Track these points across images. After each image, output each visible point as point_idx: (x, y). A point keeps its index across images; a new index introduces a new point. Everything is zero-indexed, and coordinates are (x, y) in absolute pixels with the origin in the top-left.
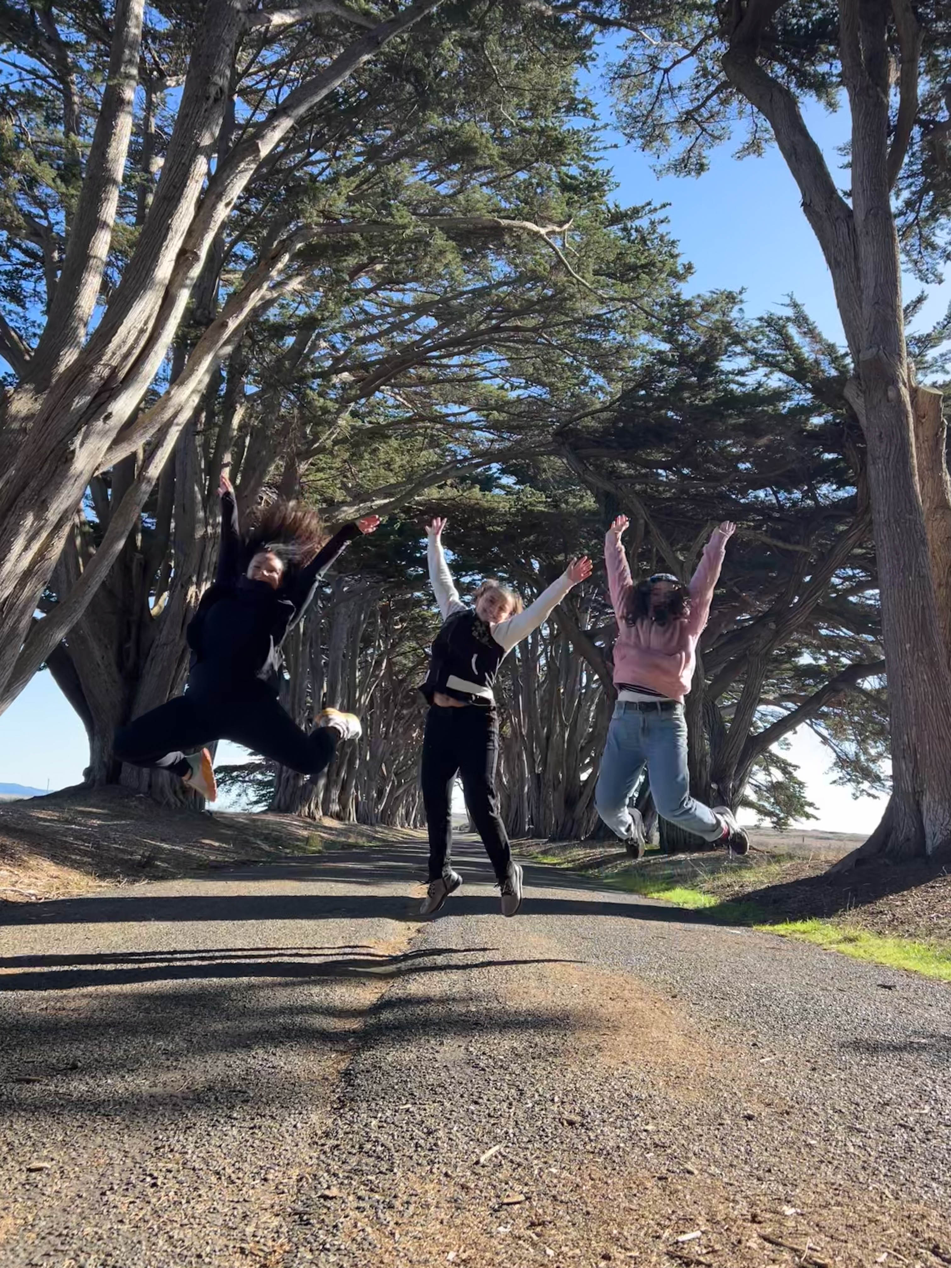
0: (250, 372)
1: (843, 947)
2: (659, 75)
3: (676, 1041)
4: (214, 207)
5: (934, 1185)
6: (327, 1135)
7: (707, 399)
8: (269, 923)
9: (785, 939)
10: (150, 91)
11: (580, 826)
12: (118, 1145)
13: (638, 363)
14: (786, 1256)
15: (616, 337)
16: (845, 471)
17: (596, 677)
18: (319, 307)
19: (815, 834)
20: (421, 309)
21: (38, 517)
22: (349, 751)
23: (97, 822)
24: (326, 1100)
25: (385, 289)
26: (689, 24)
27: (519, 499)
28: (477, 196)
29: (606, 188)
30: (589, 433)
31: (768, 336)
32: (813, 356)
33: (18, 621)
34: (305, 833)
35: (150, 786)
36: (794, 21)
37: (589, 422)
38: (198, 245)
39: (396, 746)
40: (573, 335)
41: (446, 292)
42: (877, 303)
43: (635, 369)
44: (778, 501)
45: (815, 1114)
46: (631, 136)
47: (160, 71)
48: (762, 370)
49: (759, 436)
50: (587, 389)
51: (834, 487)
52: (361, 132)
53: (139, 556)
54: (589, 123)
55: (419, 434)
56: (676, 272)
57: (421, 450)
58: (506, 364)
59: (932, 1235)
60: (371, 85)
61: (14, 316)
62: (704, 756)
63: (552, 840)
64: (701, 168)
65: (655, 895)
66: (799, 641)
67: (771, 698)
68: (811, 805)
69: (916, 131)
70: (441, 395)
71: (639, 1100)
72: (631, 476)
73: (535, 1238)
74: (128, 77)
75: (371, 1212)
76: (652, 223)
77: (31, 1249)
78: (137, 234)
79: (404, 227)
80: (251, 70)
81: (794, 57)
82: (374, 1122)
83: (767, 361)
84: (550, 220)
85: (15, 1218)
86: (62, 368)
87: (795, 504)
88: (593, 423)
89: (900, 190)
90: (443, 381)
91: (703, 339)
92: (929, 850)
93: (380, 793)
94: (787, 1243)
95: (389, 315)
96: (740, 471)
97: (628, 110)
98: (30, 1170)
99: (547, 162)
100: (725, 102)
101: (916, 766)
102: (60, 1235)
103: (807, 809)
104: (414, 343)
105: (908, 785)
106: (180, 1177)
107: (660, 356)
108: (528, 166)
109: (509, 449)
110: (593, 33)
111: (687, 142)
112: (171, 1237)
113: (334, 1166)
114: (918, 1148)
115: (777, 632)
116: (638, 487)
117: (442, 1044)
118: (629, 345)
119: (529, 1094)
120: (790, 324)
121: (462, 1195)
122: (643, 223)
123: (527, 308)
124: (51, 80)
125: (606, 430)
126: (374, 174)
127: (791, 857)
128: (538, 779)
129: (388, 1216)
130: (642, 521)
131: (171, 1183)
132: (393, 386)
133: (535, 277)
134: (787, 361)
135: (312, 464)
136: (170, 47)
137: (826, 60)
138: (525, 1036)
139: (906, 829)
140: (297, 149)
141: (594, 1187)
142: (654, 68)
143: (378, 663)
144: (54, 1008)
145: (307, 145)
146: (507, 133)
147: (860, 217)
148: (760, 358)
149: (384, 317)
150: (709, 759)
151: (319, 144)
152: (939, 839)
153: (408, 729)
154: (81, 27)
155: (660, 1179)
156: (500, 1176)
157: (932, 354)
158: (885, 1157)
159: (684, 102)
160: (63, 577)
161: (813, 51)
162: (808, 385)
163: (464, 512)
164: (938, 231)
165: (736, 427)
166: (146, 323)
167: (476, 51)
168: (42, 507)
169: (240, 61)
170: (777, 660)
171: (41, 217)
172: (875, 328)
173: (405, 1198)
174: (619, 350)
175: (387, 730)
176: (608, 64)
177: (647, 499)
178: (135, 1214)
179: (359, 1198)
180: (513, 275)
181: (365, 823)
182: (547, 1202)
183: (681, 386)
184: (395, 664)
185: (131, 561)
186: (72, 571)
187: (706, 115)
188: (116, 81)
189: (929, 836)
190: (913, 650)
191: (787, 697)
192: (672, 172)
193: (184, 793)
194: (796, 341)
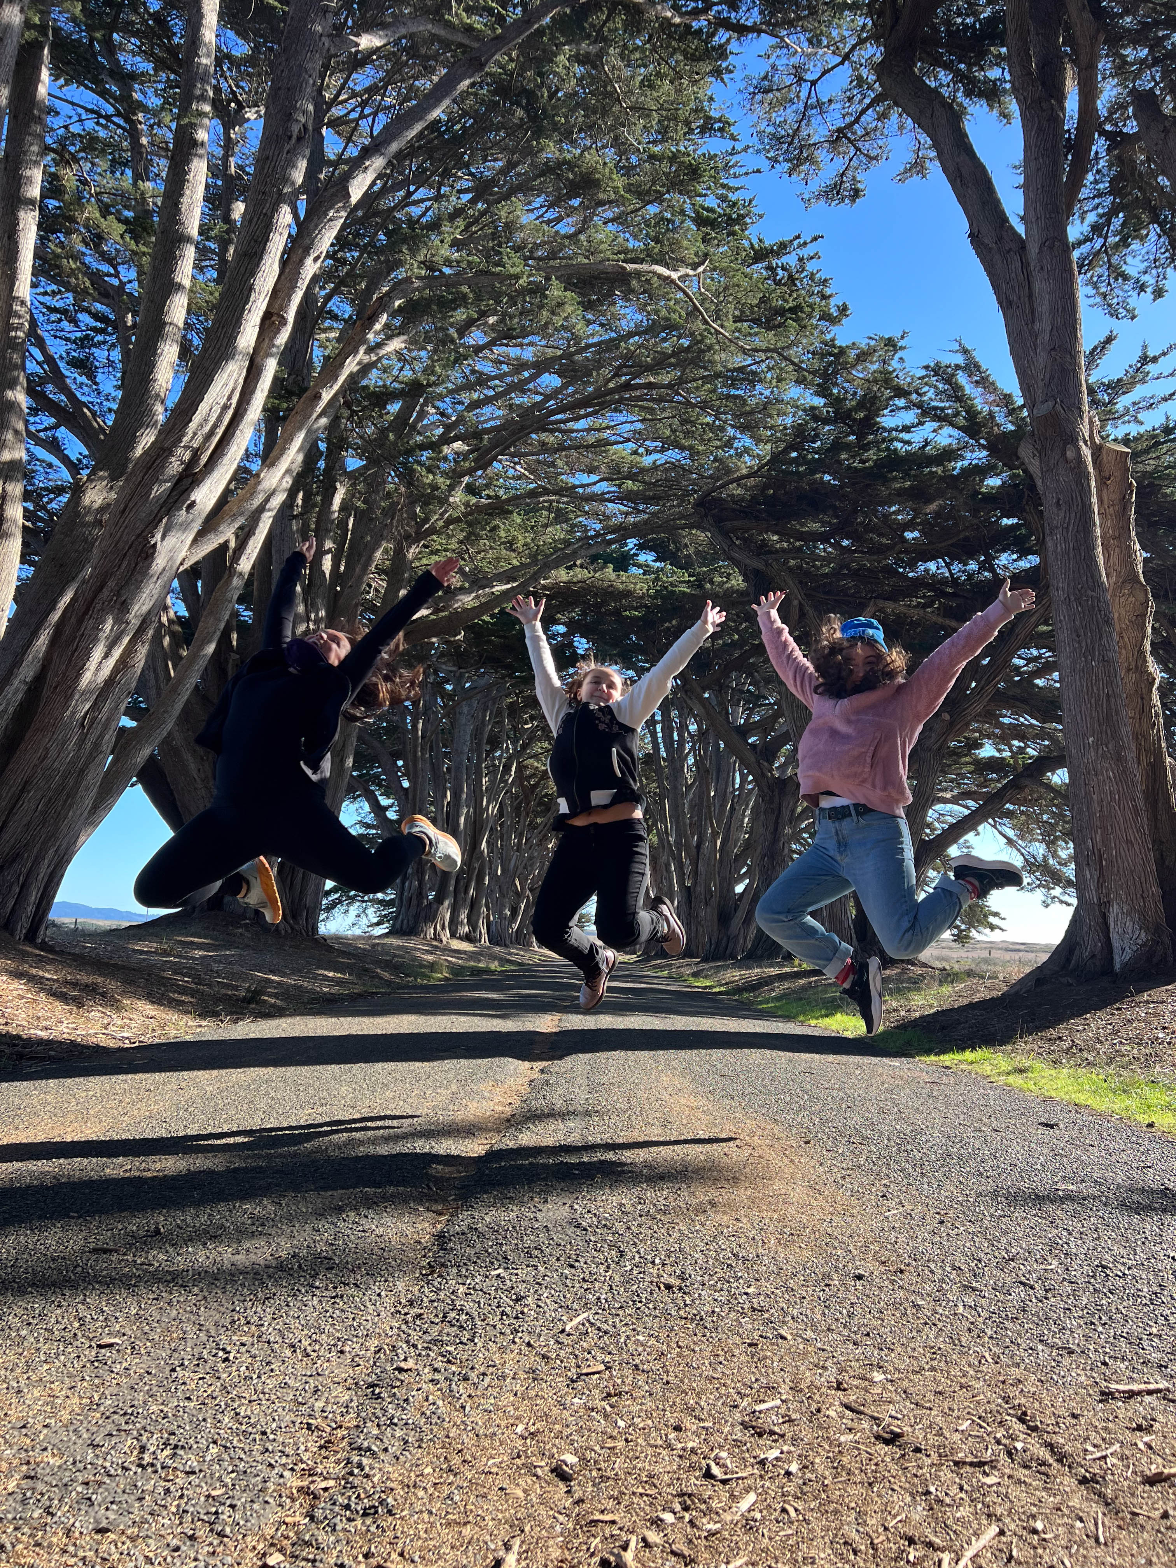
0: (350, 446)
1: (1011, 1079)
2: (806, 86)
3: (798, 1193)
4: (301, 262)
5: (1040, 1347)
6: (411, 1303)
7: (868, 460)
8: (379, 1066)
9: (948, 1072)
10: (228, 126)
11: (736, 943)
12: (193, 1318)
13: (789, 421)
14: (865, 1425)
15: (762, 391)
16: (1027, 537)
17: (750, 778)
18: (425, 370)
19: (1005, 945)
20: (541, 366)
21: (118, 621)
22: (477, 865)
23: (199, 953)
24: (415, 1265)
25: (502, 345)
26: (839, 26)
27: (657, 579)
28: (601, 236)
29: (748, 220)
30: (734, 502)
31: (936, 387)
32: (986, 408)
33: (101, 736)
34: (430, 958)
36: (959, 20)
37: (736, 491)
38: (285, 307)
39: (531, 858)
40: (714, 391)
41: (569, 346)
42: (1054, 349)
43: (785, 428)
44: (952, 575)
45: (932, 1272)
46: (775, 160)
47: (238, 102)
48: (930, 425)
49: (929, 501)
50: (732, 452)
51: (1015, 556)
52: (467, 165)
53: (235, 656)
54: (728, 145)
55: (543, 508)
56: (830, 315)
57: (546, 526)
58: (639, 426)
59: (1023, 1401)
60: (476, 111)
61: (86, 390)
63: (705, 960)
64: (856, 193)
65: (813, 1022)
66: (980, 732)
67: (948, 795)
68: (996, 914)
69: (1100, 145)
70: (567, 463)
71: (745, 1259)
72: (783, 550)
73: (608, 1408)
74: (201, 114)
75: (444, 1385)
76: (801, 260)
77: (95, 1429)
78: (217, 294)
79: (517, 277)
80: (341, 98)
81: (960, 62)
82: (462, 1289)
83: (935, 415)
84: (682, 261)
85: (81, 1398)
86: (139, 451)
87: (970, 576)
88: (739, 491)
89: (1085, 212)
90: (568, 448)
91: (860, 392)
92: (1117, 966)
93: (514, 911)
94: (869, 1412)
95: (505, 374)
96: (908, 541)
97: (770, 129)
98: (100, 1346)
99: (680, 193)
100: (883, 117)
101: (1101, 875)
102: (125, 1414)
103: (992, 919)
104: (535, 404)
105: (1092, 895)
106: (254, 1351)
107: (813, 412)
108: (659, 198)
109: (646, 522)
110: (728, 40)
111: (840, 164)
112: (237, 1414)
113: (415, 1336)
114: (1033, 1306)
115: (952, 724)
116: (792, 562)
117: (546, 1201)
118: (778, 401)
119: (630, 1255)
120: (960, 373)
121: (542, 1366)
122: (790, 260)
123: (661, 363)
124: (115, 119)
125: (753, 497)
126: (483, 214)
128: (688, 893)
129: (462, 1389)
130: (796, 603)
131: (245, 1358)
132: (512, 455)
133: (670, 327)
134: (957, 414)
135: (425, 546)
136: (249, 74)
137: (998, 65)
138: (636, 1191)
139: (1091, 943)
140: (396, 187)
141: (679, 1355)
142: (800, 80)
143: (507, 768)
144: (138, 1169)
145: (406, 183)
146: (634, 160)
147: (1033, 250)
148: (928, 412)
149: (500, 377)
151: (421, 179)
152: (1128, 955)
153: (544, 839)
154: (149, 55)
155: (750, 1345)
156: (585, 1345)
157: (1123, 402)
158: (995, 1318)
159: (835, 119)
160: (152, 682)
161: (982, 54)
162: (983, 441)
163: (596, 595)
164: (1129, 259)
165: (900, 493)
166: (230, 398)
167: (595, 67)
168: (123, 607)
169: (328, 86)
170: (956, 753)
171: (109, 275)
172: (1052, 377)
173: (482, 1369)
174: (766, 406)
175: (520, 841)
176: (747, 78)
177: (803, 577)
178: (204, 1391)
179: (436, 1370)
180: (645, 323)
181: (498, 944)
182: (628, 1372)
183: (837, 446)
184: (526, 767)
185: (227, 661)
186: (162, 675)
187: (860, 132)
188: (186, 120)
189: (1117, 951)
190: (1097, 745)
191: (967, 795)
192: (823, 199)
193: (294, 917)
194: (967, 391)
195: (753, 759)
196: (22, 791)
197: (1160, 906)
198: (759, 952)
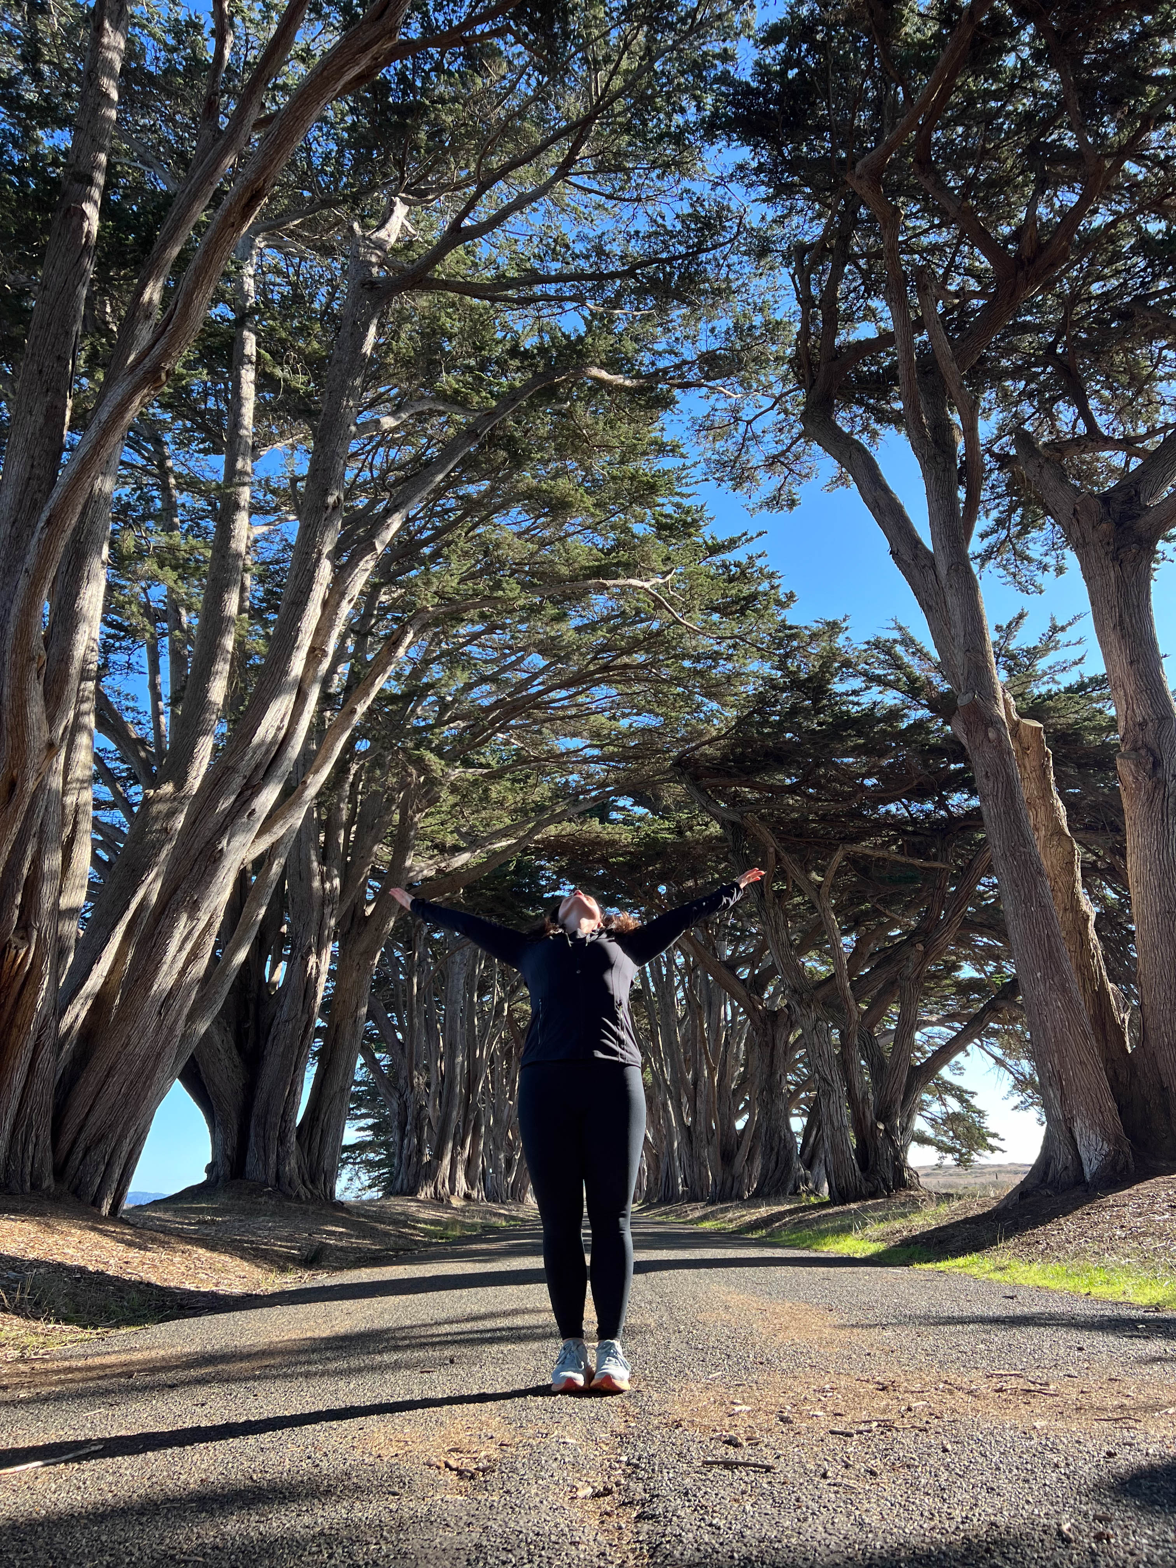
2: (742, 426)
4: (338, 605)
7: (824, 723)
11: (741, 1182)
13: (750, 689)
17: (742, 1010)
21: (191, 917)
22: (472, 1117)
26: (766, 374)
27: (640, 829)
28: (578, 550)
29: (702, 523)
30: (708, 761)
31: (878, 658)
32: (924, 674)
35: (278, 1178)
37: (708, 750)
38: (325, 642)
42: (968, 650)
43: (748, 695)
44: (911, 815)
46: (721, 480)
48: (876, 689)
50: (702, 716)
51: (966, 796)
54: (677, 462)
56: (779, 601)
62: (866, 1093)
63: (712, 1203)
64: (792, 503)
66: (956, 955)
67: (935, 1018)
68: (995, 1135)
70: (552, 731)
72: (755, 801)
74: (243, 484)
76: (750, 558)
81: (869, 399)
83: (880, 681)
84: (653, 572)
87: (928, 815)
88: (712, 752)
92: (1088, 1177)
93: (509, 1163)
96: (867, 788)
97: (716, 457)
99: (642, 505)
101: (1063, 1093)
103: (990, 1140)
105: (1058, 1113)
107: (770, 682)
108: (623, 510)
111: (777, 481)
115: (926, 954)
116: (764, 811)
118: (739, 673)
120: (897, 646)
122: (741, 555)
125: (725, 757)
127: (960, 1198)
128: (689, 1132)
130: (772, 850)
134: (899, 679)
139: (1063, 1157)
142: (737, 420)
147: (942, 572)
148: (873, 679)
150: (871, 1097)
152: (1095, 1165)
157: (1042, 664)
159: (769, 447)
161: (887, 391)
162: (924, 702)
163: (584, 846)
164: (1030, 545)
165: (856, 747)
166: (282, 721)
168: (195, 906)
170: (935, 977)
172: (969, 673)
174: (730, 678)
176: (692, 419)
181: (494, 1201)
183: (795, 711)
187: (792, 458)
189: (1085, 1162)
190: (1044, 978)
191: (952, 1016)
192: (766, 508)
193: (313, 1182)
194: (906, 660)
195: (744, 993)
196: (107, 1076)
197: (1118, 1119)
198: (766, 1190)
